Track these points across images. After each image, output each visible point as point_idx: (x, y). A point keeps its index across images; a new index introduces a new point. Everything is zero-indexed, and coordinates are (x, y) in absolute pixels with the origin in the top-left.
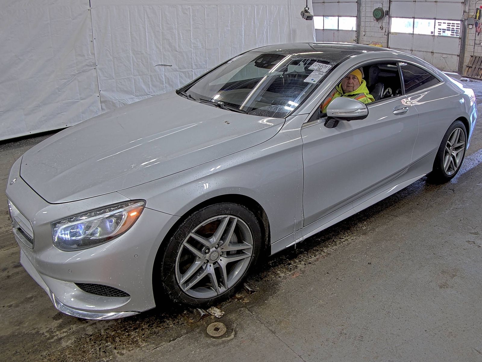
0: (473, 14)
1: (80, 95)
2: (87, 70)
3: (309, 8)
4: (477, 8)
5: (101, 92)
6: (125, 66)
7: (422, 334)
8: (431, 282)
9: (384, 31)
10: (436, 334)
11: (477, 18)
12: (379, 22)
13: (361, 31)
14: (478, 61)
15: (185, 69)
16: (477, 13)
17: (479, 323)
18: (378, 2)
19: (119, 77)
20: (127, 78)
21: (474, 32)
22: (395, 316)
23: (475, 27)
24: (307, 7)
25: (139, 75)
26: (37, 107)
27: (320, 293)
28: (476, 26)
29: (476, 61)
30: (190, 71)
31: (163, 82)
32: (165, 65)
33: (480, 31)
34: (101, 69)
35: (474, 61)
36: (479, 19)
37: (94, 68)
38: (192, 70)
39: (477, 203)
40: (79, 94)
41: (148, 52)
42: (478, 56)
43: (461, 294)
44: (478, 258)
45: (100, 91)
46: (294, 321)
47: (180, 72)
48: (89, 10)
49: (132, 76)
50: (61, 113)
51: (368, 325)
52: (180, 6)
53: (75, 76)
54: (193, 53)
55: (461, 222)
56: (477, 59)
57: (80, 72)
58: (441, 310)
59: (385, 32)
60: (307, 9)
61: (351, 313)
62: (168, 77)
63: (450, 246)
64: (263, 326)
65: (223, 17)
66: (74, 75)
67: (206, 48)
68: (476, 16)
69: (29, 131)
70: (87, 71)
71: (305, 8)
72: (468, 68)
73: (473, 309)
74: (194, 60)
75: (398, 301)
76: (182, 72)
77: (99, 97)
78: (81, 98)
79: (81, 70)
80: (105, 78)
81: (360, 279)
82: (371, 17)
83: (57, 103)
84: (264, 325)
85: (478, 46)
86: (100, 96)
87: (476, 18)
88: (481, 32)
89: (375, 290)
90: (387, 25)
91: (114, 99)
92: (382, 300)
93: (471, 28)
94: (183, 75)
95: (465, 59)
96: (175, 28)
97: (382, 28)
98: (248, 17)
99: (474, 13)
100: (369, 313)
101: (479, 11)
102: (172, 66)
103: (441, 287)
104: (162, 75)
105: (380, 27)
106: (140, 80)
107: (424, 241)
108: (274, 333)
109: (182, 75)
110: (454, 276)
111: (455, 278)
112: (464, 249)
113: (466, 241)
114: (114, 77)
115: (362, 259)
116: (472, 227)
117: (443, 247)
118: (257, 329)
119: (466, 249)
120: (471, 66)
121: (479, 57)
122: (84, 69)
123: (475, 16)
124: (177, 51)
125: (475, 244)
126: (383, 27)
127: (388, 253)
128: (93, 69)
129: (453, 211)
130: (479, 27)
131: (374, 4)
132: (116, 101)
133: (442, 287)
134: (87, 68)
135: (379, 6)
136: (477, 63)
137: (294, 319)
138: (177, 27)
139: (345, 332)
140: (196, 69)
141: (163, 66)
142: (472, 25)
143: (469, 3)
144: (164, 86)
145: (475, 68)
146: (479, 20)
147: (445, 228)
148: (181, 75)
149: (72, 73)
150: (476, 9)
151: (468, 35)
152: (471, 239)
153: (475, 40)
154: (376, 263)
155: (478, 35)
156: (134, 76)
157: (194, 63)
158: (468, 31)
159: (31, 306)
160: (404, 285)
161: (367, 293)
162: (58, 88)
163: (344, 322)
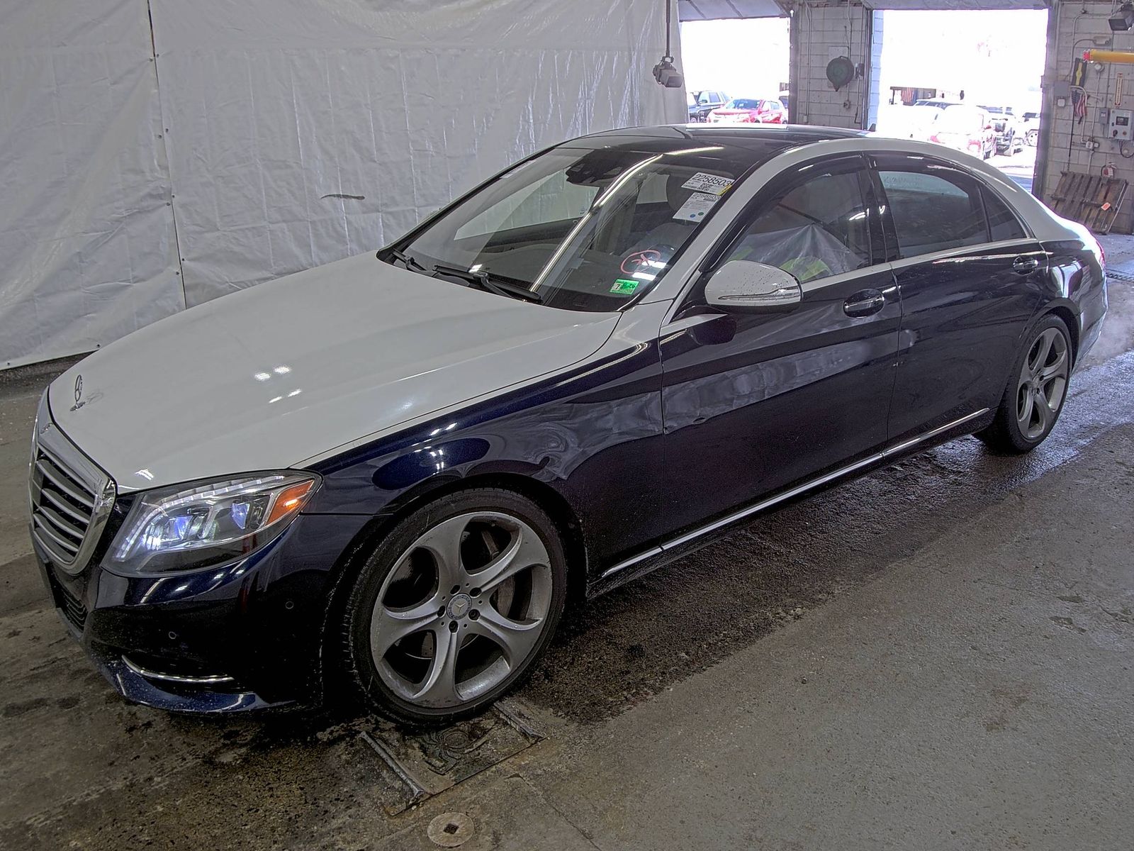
0: (1066, 72)
1: (132, 270)
2: (150, 208)
3: (672, 59)
4: (1076, 59)
5: (186, 262)
6: (246, 197)
7: (945, 841)
8: (967, 715)
9: (853, 113)
10: (978, 841)
11: (1078, 83)
12: (841, 92)
13: (799, 113)
14: (1079, 186)
15: (398, 205)
16: (1076, 70)
17: (1082, 813)
18: (837, 45)
19: (233, 226)
20: (253, 228)
21: (1070, 117)
22: (879, 798)
23: (1071, 104)
24: (668, 55)
25: (284, 221)
26: (28, 301)
27: (699, 743)
28: (1074, 102)
29: (1075, 186)
30: (408, 211)
31: (345, 237)
32: (346, 197)
33: (1084, 114)
34: (183, 206)
35: (1070, 185)
36: (1082, 84)
37: (166, 202)
38: (414, 208)
39: (1077, 527)
40: (130, 269)
41: (302, 163)
42: (1079, 174)
43: (1038, 744)
44: (1080, 659)
45: (183, 260)
46: (637, 809)
47: (384, 215)
48: (151, 60)
49: (264, 223)
50: (86, 314)
51: (814, 819)
52: (375, 50)
53: (121, 222)
54: (414, 165)
55: (1038, 571)
56: (1077, 180)
57: (134, 214)
58: (992, 782)
59: (856, 115)
60: (668, 60)
61: (773, 790)
62: (357, 226)
63: (1013, 630)
64: (562, 823)
65: (480, 78)
66: (118, 220)
67: (445, 155)
68: (1075, 77)
69: (5, 360)
70: (149, 211)
71: (664, 58)
72: (1056, 202)
73: (1067, 781)
74: (417, 183)
75: (886, 762)
76: (391, 213)
77: (180, 275)
78: (134, 278)
79: (135, 209)
80: (197, 229)
81: (795, 709)
82: (822, 79)
83: (75, 290)
84: (563, 819)
85: (1080, 150)
86: (181, 273)
87: (1073, 83)
88: (1086, 115)
89: (832, 736)
90: (860, 98)
91: (219, 280)
92: (849, 760)
93: (1061, 107)
94: (392, 221)
95: (1047, 182)
96: (365, 105)
97: (847, 107)
98: (540, 77)
99: (1069, 71)
100: (817, 791)
101: (1080, 65)
102: (363, 198)
103: (990, 728)
104: (342, 222)
105: (845, 106)
106: (287, 233)
107: (949, 617)
108: (588, 836)
109: (388, 220)
110: (1021, 700)
111: (1023, 705)
112: (1046, 637)
113: (1052, 619)
114: (218, 225)
115: (799, 661)
116: (1066, 584)
117: (994, 631)
118: (549, 828)
119: (1051, 636)
120: (1062, 196)
121: (1083, 177)
122: (144, 204)
123: (1071, 78)
124: (375, 162)
125: (1071, 623)
126: (850, 104)
127: (864, 645)
128: (164, 205)
129: (1018, 544)
130: (1081, 105)
131: (830, 48)
132: (224, 286)
133: (992, 729)
134: (151, 202)
135: (841, 52)
136: (1077, 191)
137: (638, 805)
138: (369, 102)
139: (759, 834)
140: (424, 206)
141: (342, 199)
142: (1064, 100)
143: (1058, 47)
144: (347, 249)
145: (1073, 201)
146: (1083, 87)
147: (1000, 585)
148: (386, 221)
149: (114, 215)
150: (1074, 60)
151: (1055, 122)
152: (1061, 613)
153: (1072, 135)
154: (835, 669)
155: (1079, 123)
156: (270, 222)
157: (417, 189)
158: (1054, 113)
159: (5, 772)
160: (900, 724)
161: (813, 743)
162: (79, 253)
163: (756, 811)
